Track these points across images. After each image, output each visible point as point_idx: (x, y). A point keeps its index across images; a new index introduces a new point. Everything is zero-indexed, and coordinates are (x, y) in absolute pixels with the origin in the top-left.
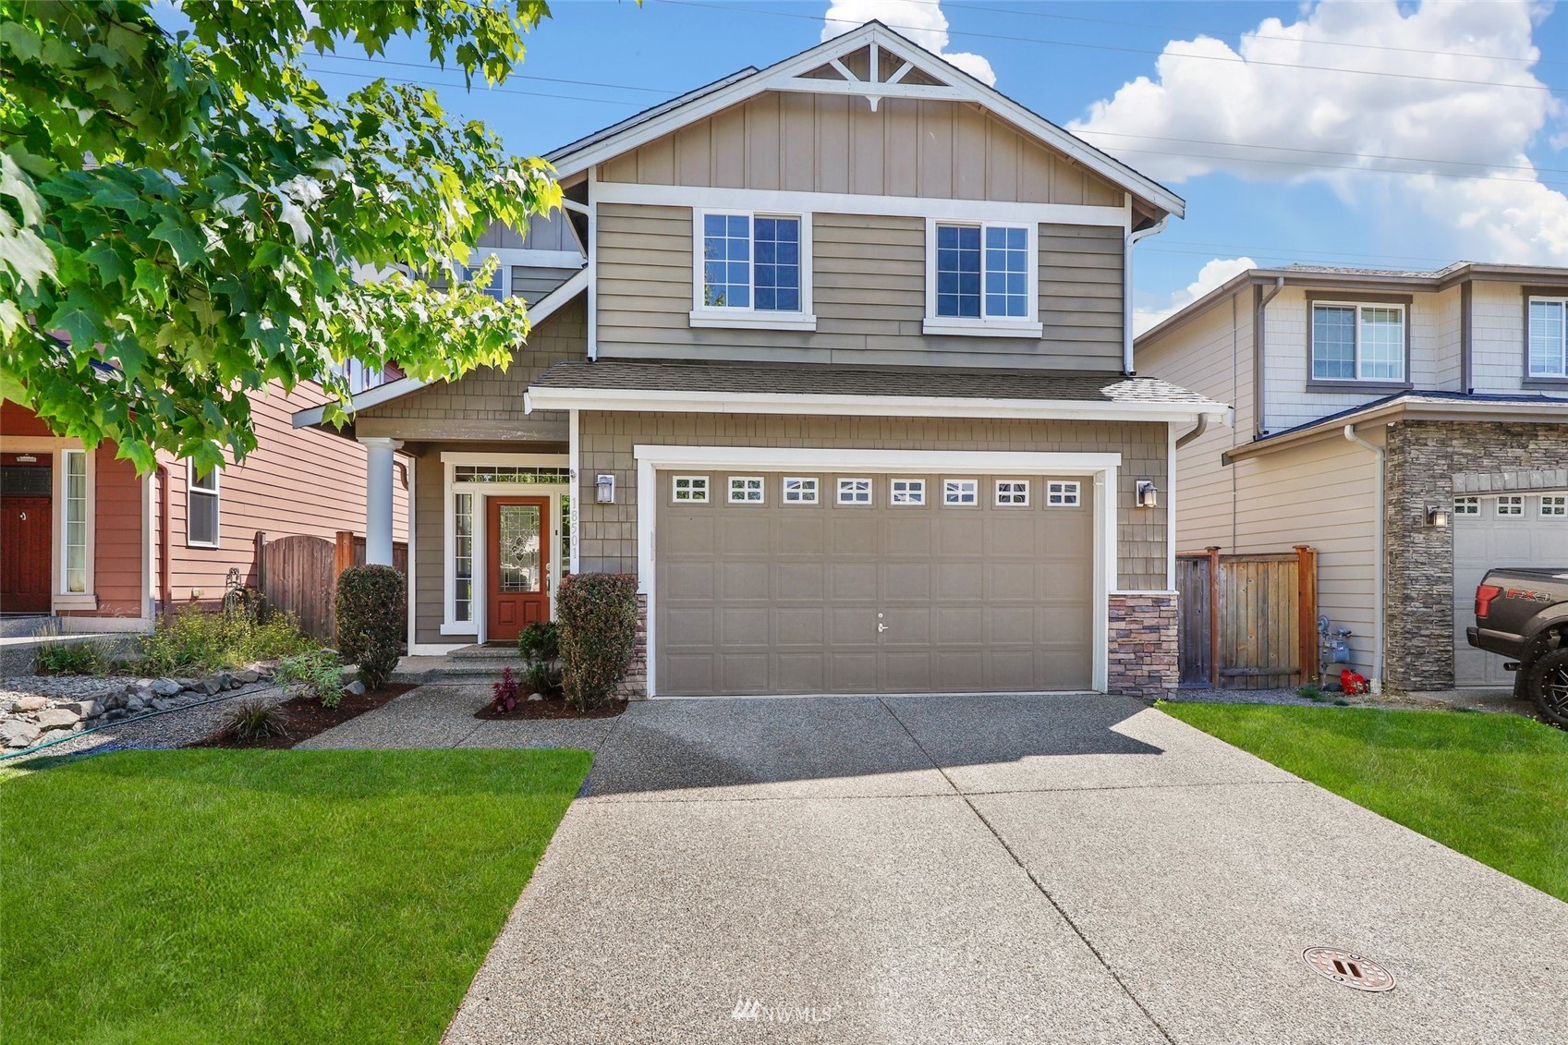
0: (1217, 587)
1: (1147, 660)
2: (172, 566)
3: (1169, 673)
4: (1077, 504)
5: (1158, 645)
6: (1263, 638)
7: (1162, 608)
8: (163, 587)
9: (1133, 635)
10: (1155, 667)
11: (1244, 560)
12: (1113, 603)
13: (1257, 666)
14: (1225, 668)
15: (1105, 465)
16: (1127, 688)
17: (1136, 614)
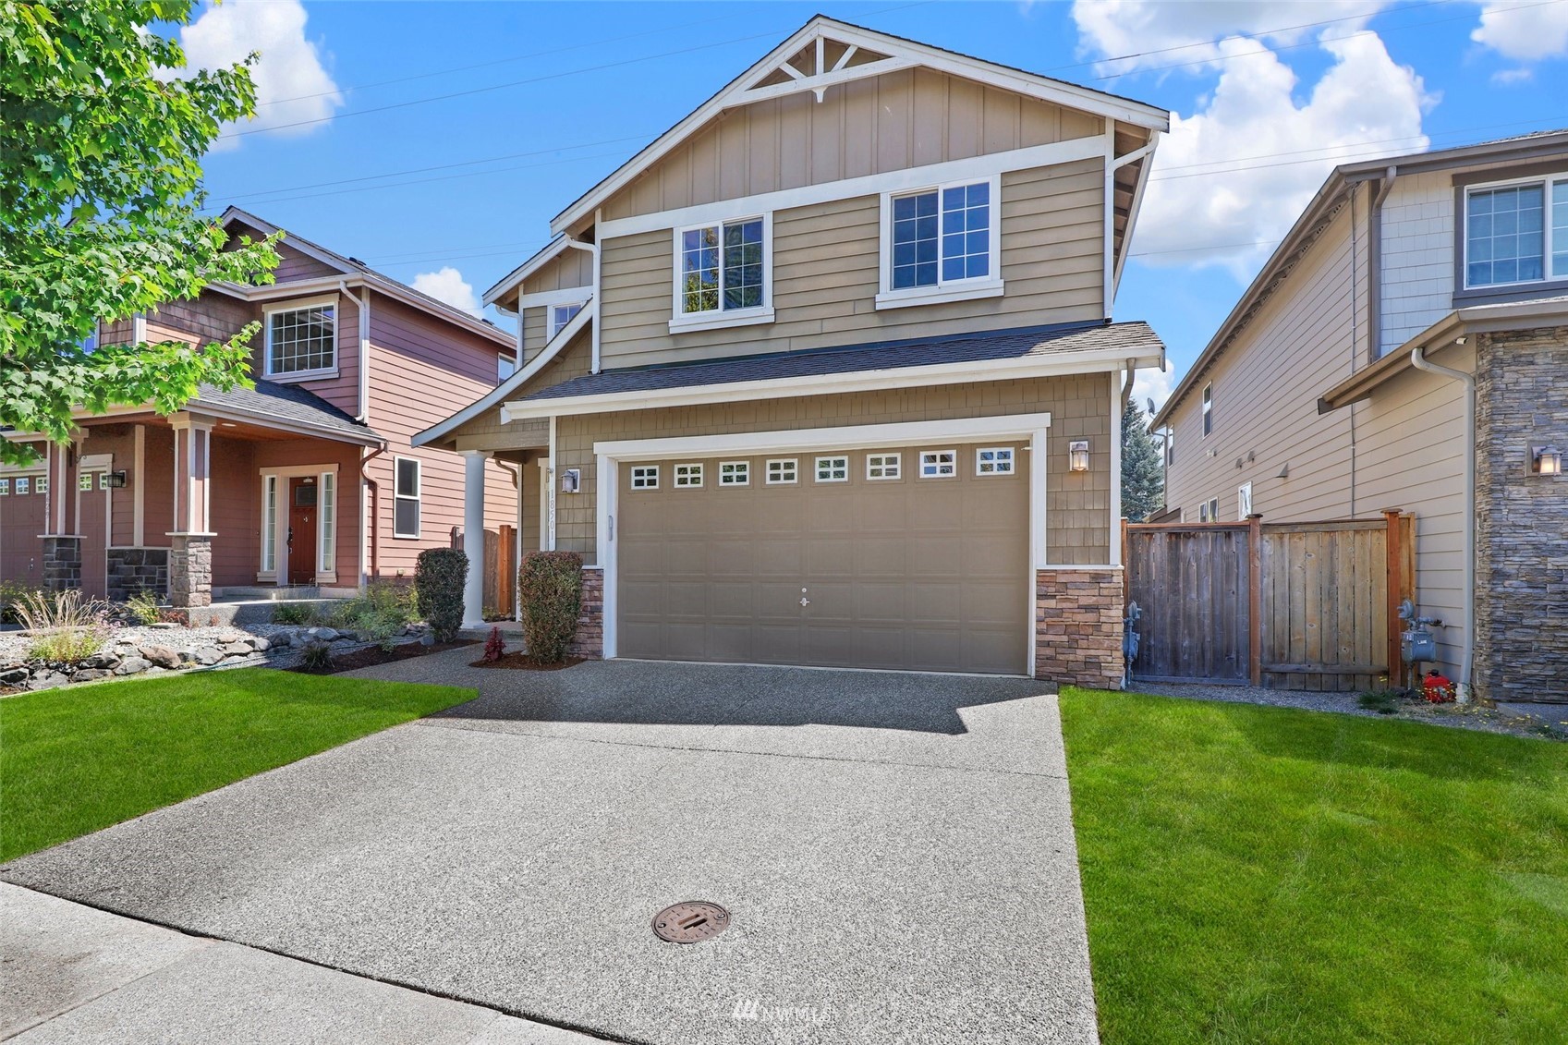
0: (1258, 563)
1: (1083, 643)
2: (380, 552)
3: (1110, 659)
4: (1012, 471)
5: (1097, 626)
6: (1330, 627)
7: (1101, 585)
8: (373, 566)
9: (1065, 615)
10: (1092, 652)
11: (1299, 529)
12: (1041, 579)
13: (1321, 662)
14: (1273, 662)
15: (1035, 426)
16: (1058, 674)
17: (1070, 592)
